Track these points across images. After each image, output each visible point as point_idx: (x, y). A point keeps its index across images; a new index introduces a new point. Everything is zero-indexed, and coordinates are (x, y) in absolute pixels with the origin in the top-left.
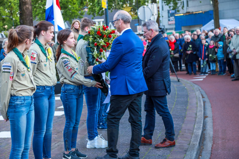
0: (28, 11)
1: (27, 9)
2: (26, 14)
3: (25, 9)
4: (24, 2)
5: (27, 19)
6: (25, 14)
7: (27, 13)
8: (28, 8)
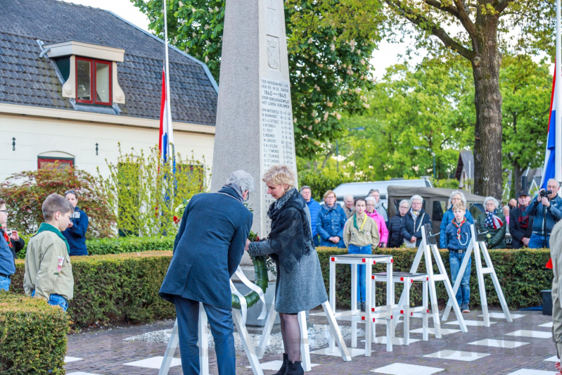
0: (494, 137)
1: (492, 131)
2: (489, 142)
3: (487, 131)
4: (487, 118)
5: (491, 152)
6: (487, 142)
7: (492, 140)
8: (495, 130)
